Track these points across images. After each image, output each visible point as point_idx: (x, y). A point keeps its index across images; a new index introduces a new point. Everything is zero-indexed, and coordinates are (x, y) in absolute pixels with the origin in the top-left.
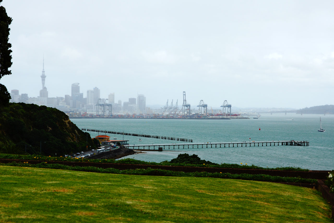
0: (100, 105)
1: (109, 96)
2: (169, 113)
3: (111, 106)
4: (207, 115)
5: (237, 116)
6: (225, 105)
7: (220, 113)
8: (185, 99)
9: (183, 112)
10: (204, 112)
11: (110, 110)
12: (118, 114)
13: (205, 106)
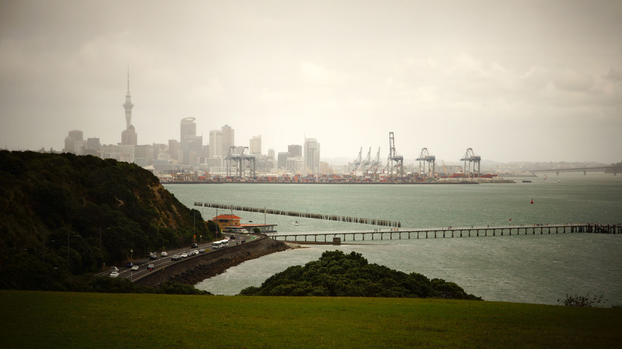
0: (234, 159)
1: (252, 141)
2: (364, 174)
3: (254, 161)
4: (434, 175)
5: (492, 178)
6: (470, 157)
7: (459, 172)
8: (392, 147)
9: (390, 171)
10: (430, 170)
11: (252, 168)
12: (267, 174)
13: (431, 159)
